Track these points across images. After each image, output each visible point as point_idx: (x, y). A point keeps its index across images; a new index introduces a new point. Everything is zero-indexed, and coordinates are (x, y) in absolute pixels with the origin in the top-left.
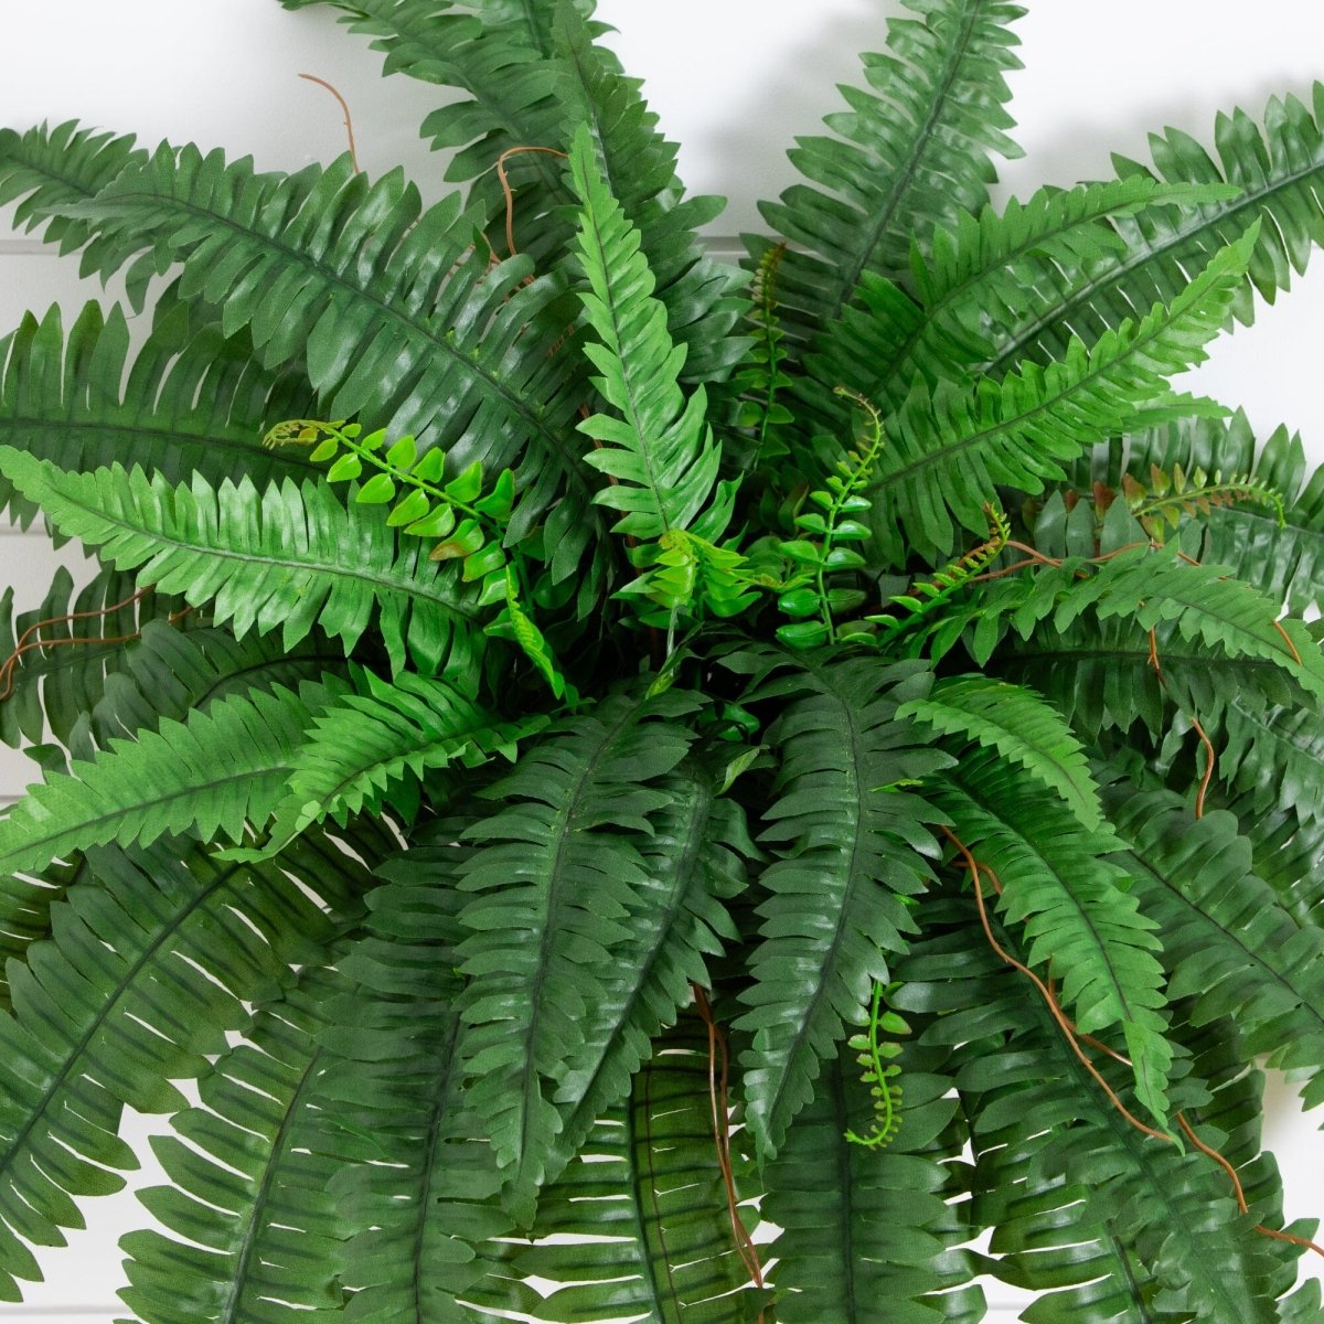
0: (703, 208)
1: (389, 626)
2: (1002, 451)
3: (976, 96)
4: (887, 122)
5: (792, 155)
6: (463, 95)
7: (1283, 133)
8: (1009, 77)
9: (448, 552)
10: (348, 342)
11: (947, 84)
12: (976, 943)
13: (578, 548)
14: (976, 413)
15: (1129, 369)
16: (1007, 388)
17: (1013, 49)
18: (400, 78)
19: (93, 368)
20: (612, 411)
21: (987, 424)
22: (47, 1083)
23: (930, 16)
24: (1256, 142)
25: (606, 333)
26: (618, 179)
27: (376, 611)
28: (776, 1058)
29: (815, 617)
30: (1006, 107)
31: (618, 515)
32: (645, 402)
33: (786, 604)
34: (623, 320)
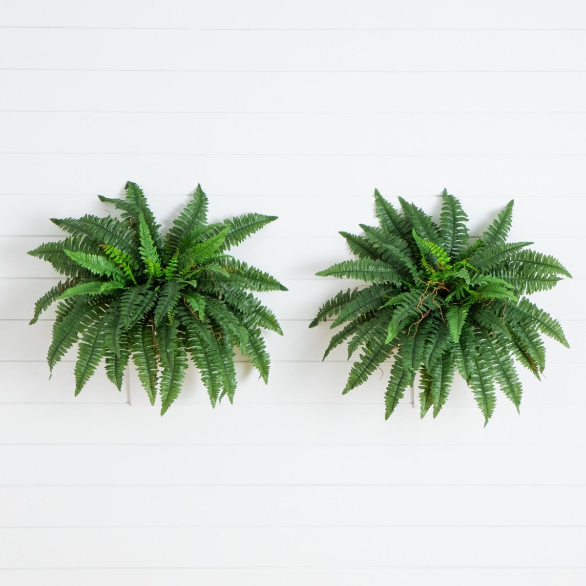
0: (159, 226)
1: (114, 275)
2: (197, 257)
3: (201, 215)
4: (187, 218)
5: (173, 222)
6: (126, 212)
7: (243, 220)
8: (206, 213)
9: (121, 266)
10: (109, 238)
11: (197, 213)
12: (184, 305)
13: (139, 266)
14: (193, 252)
15: (213, 245)
16: (196, 247)
17: (207, 209)
18: (118, 209)
19: (75, 244)
20: (143, 247)
21: (195, 253)
22: (68, 331)
23: (194, 203)
24: (239, 221)
25: (142, 237)
26: (146, 221)
27: (112, 273)
28: (158, 316)
29: (171, 276)
30: (206, 217)
31: (143, 260)
32: (148, 247)
33: (167, 275)
34: (145, 237)
